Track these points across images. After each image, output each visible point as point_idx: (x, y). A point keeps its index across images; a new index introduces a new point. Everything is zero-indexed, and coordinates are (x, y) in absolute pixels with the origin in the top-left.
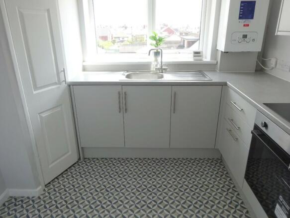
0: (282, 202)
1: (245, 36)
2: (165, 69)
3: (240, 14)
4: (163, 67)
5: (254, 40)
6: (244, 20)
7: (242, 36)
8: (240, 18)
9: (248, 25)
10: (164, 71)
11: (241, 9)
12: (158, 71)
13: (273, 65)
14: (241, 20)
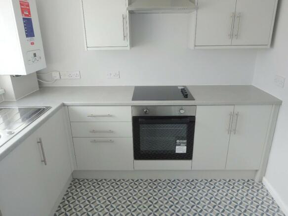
0: (179, 143)
1: (35, 55)
3: (26, 32)
5: (40, 57)
6: (30, 38)
7: (33, 56)
8: (27, 36)
9: (33, 43)
11: (25, 27)
14: (28, 38)
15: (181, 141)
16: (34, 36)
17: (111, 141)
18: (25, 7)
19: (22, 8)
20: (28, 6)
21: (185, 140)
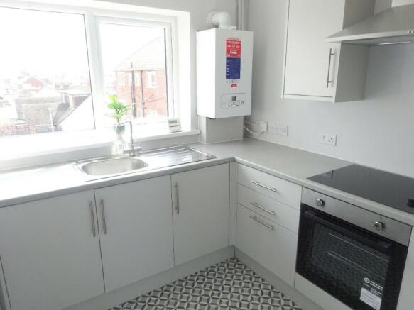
0: (369, 284)
1: (234, 99)
2: (138, 150)
3: (227, 73)
4: (135, 148)
5: (243, 102)
6: (231, 80)
7: (231, 99)
8: (227, 77)
9: (236, 86)
10: (136, 153)
11: (227, 67)
12: (128, 155)
13: (265, 130)
14: (228, 80)
15: (373, 284)
16: (239, 78)
17: (272, 228)
18: (234, 46)
19: (227, 48)
20: (240, 44)
21: (381, 285)
